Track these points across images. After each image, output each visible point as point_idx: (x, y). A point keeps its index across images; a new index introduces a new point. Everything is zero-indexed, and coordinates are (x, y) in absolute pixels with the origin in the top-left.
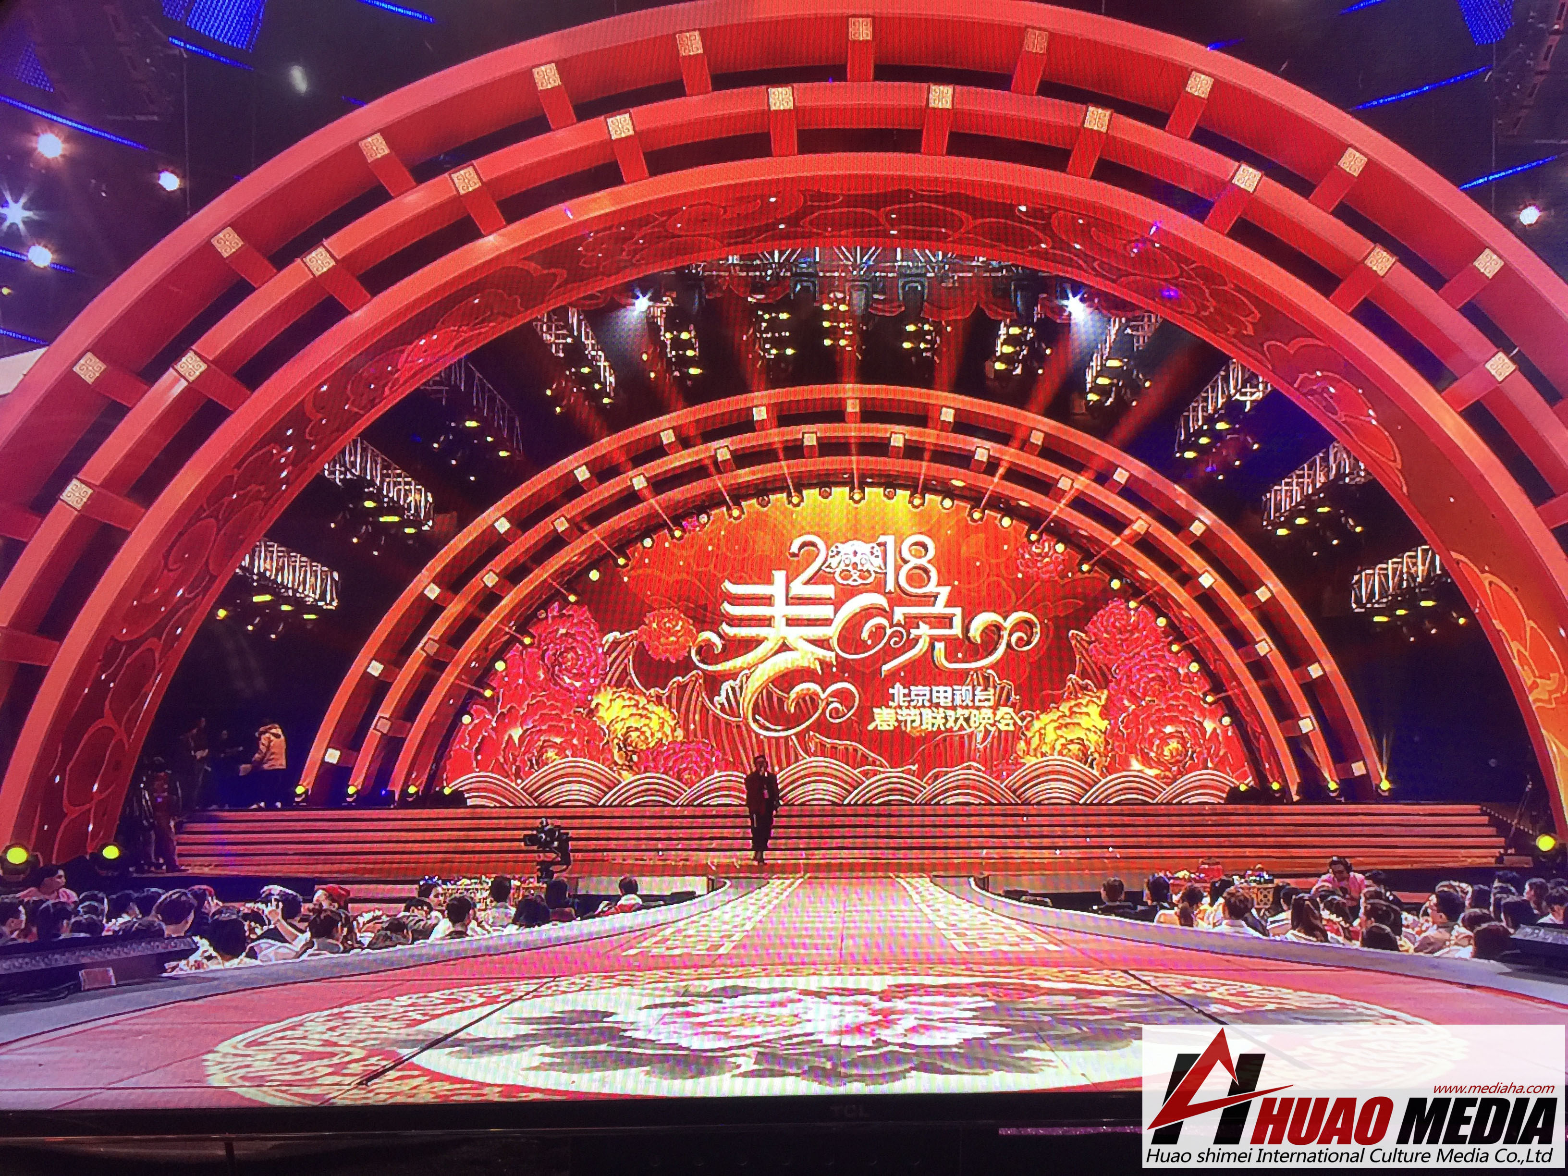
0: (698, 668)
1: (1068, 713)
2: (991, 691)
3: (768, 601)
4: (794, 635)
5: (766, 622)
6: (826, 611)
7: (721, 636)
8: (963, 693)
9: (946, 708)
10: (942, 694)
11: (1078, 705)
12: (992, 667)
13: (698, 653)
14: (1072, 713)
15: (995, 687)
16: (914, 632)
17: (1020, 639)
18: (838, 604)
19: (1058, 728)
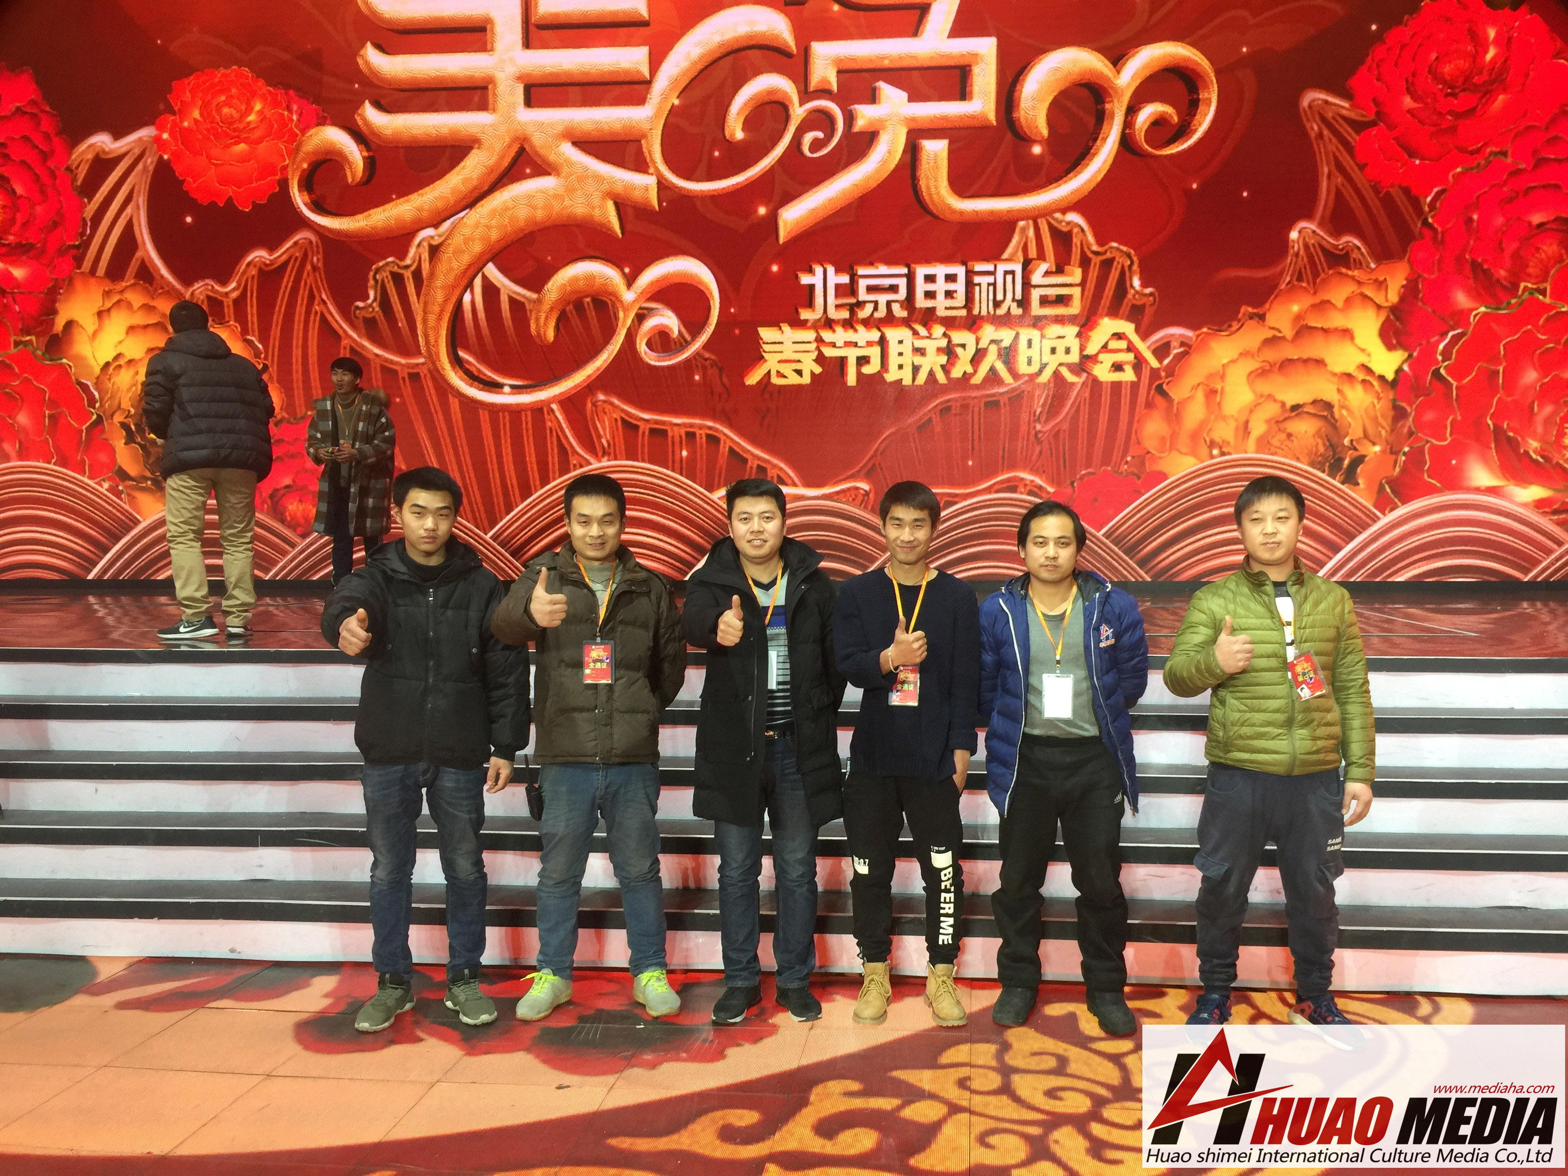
0: (306, 224)
1: (1288, 332)
2: (1076, 275)
3: (471, 37)
4: (548, 129)
5: (470, 95)
6: (631, 57)
7: (359, 136)
8: (999, 282)
9: (950, 323)
10: (940, 285)
11: (1323, 306)
12: (1080, 205)
13: (307, 184)
14: (1303, 331)
15: (1085, 263)
16: (865, 114)
17: (1159, 122)
18: (660, 41)
19: (1262, 373)
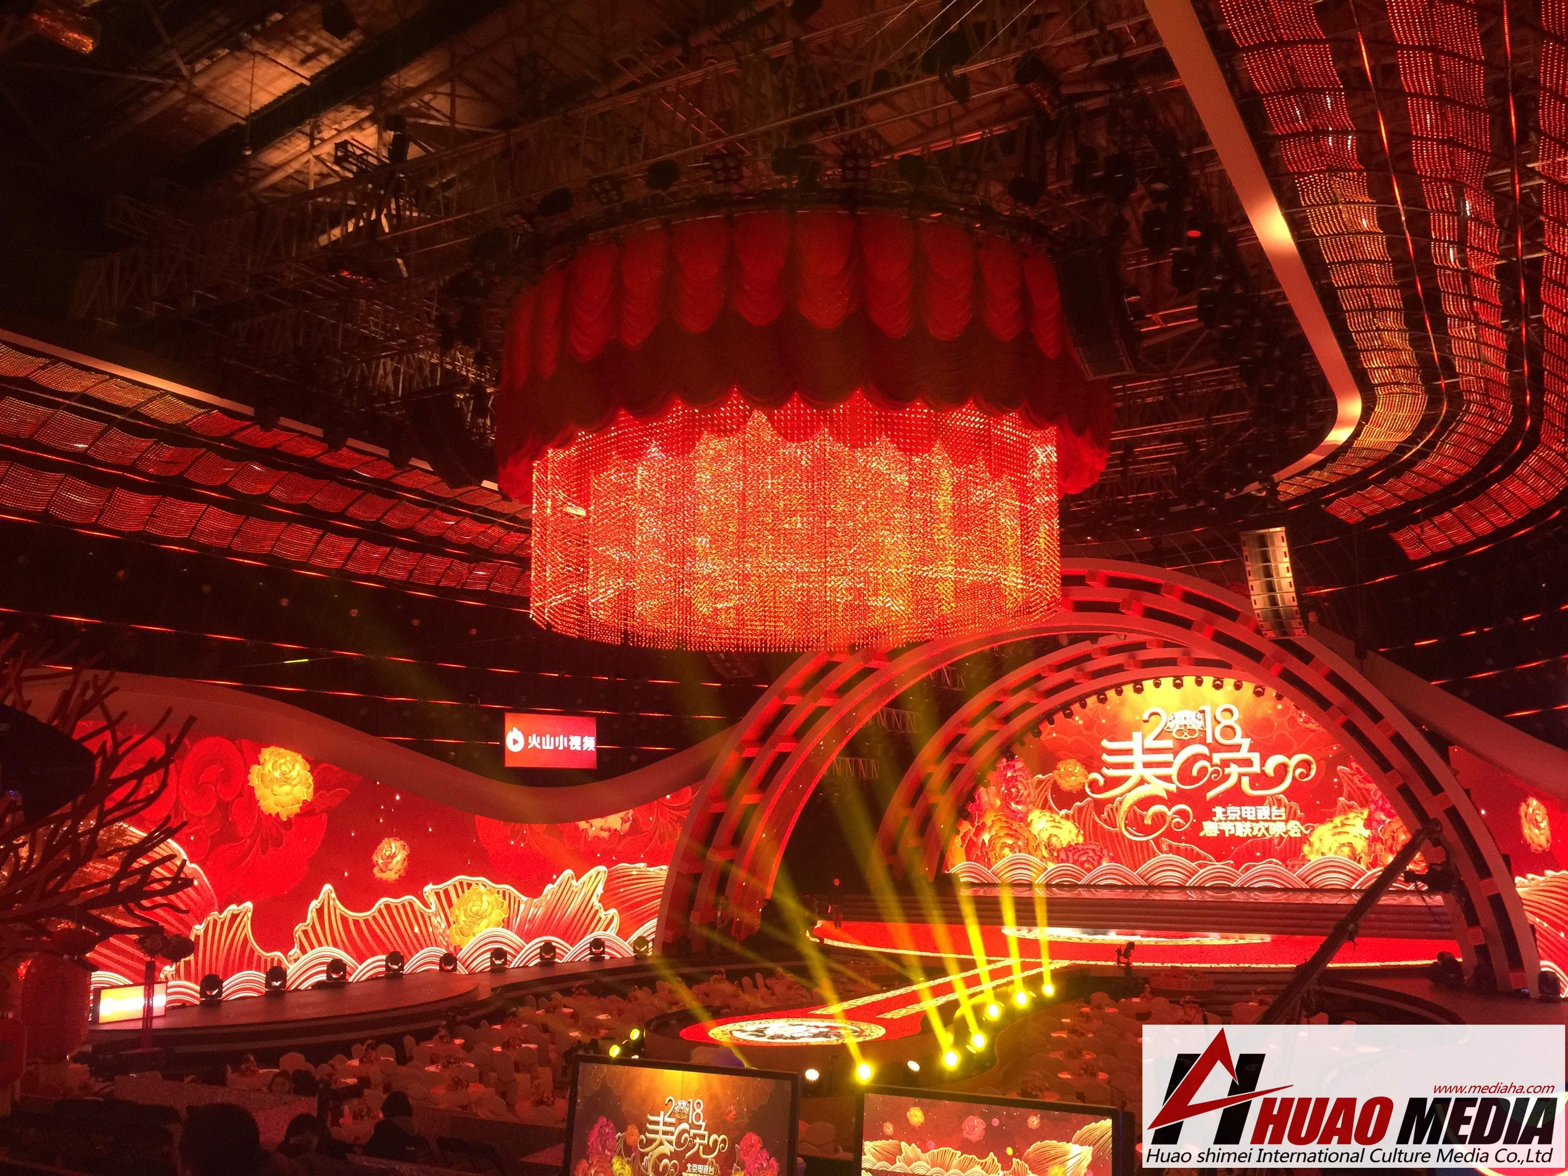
0: (1089, 796)
1: (1339, 825)
2: (1283, 810)
3: (1129, 752)
4: (1149, 773)
5: (1129, 766)
6: (1168, 757)
7: (1102, 775)
8: (1264, 811)
9: (1252, 821)
10: (1248, 811)
11: (1347, 819)
12: (1284, 793)
13: (1090, 787)
14: (1343, 825)
15: (1285, 807)
16: (1227, 771)
17: (1302, 773)
18: (1176, 753)
19: (1334, 835)
